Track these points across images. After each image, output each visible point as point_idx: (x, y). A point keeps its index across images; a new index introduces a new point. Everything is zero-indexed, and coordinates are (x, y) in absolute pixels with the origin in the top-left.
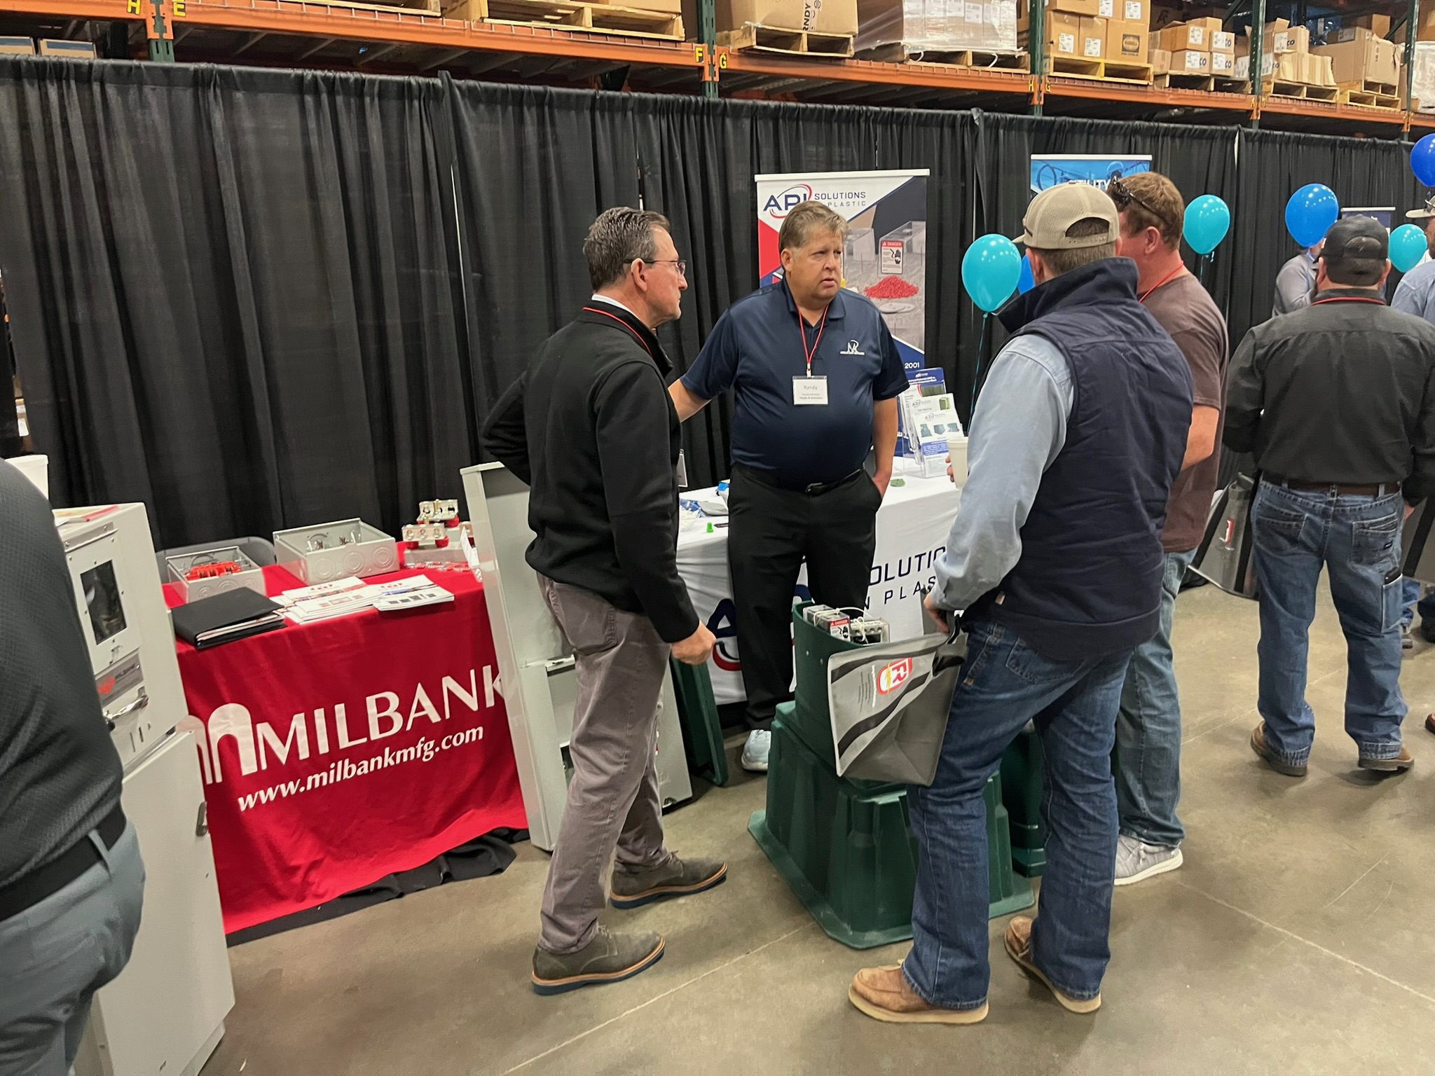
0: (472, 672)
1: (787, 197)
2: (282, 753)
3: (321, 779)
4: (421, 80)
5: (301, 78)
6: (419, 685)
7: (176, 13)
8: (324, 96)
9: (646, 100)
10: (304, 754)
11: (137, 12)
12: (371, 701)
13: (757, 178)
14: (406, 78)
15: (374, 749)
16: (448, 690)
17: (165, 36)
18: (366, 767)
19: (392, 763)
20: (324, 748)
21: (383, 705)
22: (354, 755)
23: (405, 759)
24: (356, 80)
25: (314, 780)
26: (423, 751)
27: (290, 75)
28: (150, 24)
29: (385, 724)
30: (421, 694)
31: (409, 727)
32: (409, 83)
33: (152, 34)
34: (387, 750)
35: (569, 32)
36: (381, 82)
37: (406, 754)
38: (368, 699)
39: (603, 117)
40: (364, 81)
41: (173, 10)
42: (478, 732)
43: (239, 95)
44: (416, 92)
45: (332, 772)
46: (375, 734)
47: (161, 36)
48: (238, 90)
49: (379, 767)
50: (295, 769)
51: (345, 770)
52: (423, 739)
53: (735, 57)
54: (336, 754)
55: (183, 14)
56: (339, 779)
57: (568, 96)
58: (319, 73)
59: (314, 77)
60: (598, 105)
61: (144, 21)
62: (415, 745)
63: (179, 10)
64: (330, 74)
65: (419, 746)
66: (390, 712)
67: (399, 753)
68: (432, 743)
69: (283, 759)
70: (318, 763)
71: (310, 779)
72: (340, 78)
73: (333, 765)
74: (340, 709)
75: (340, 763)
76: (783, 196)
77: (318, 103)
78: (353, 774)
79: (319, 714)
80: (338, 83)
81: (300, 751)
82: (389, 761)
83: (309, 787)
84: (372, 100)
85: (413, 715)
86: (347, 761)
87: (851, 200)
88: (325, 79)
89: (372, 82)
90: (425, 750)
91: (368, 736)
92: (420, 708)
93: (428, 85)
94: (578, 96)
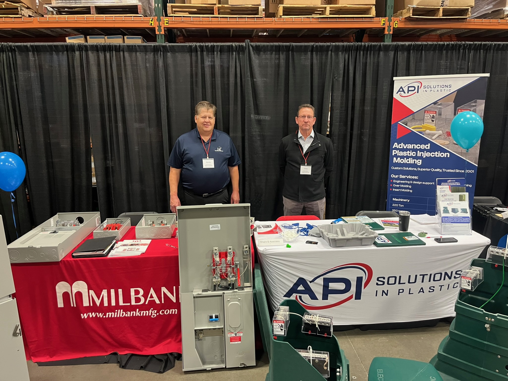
0: (174, 287)
1: (409, 87)
2: (98, 302)
3: (112, 314)
4: (237, 44)
5: (190, 46)
6: (152, 288)
7: (165, 24)
8: (199, 53)
9: (338, 46)
10: (106, 304)
11: (153, 25)
12: (132, 290)
13: (395, 78)
14: (231, 43)
15: (133, 308)
16: (164, 292)
17: (161, 33)
18: (129, 314)
19: (139, 315)
20: (113, 303)
21: (137, 292)
22: (126, 309)
23: (144, 315)
24: (211, 46)
25: (109, 315)
26: (152, 313)
27: (187, 46)
28: (157, 28)
29: (138, 300)
30: (152, 291)
31: (147, 303)
32: (232, 46)
33: (157, 33)
34: (138, 310)
35: (319, 18)
36: (221, 46)
37: (145, 313)
38: (131, 289)
39: (317, 55)
40: (214, 46)
41: (164, 23)
42: (175, 311)
43: (169, 54)
44: (235, 49)
45: (116, 313)
46: (133, 303)
47: (160, 33)
48: (169, 52)
49: (134, 315)
50: (101, 309)
51: (120, 313)
52: (152, 309)
53: (402, 22)
54: (118, 307)
55: (168, 24)
56: (118, 316)
57: (301, 46)
58: (198, 44)
59: (196, 46)
60: (315, 49)
61: (155, 28)
62: (149, 310)
63: (167, 23)
64: (201, 44)
65: (150, 311)
66: (139, 296)
67: (142, 312)
68: (156, 311)
69: (98, 304)
70: (110, 309)
71: (107, 314)
72: (205, 46)
73: (116, 311)
74: (120, 291)
75: (119, 310)
76: (407, 87)
77: (197, 56)
78: (124, 315)
79: (113, 291)
80: (204, 47)
81: (105, 303)
82: (138, 314)
83: (107, 316)
84: (217, 53)
85: (148, 299)
86: (122, 310)
87: (443, 89)
88: (200, 46)
89: (218, 46)
90: (153, 313)
91: (131, 303)
92: (152, 297)
93: (240, 46)
94: (306, 46)
